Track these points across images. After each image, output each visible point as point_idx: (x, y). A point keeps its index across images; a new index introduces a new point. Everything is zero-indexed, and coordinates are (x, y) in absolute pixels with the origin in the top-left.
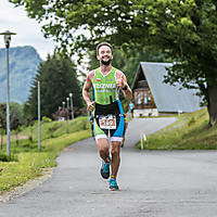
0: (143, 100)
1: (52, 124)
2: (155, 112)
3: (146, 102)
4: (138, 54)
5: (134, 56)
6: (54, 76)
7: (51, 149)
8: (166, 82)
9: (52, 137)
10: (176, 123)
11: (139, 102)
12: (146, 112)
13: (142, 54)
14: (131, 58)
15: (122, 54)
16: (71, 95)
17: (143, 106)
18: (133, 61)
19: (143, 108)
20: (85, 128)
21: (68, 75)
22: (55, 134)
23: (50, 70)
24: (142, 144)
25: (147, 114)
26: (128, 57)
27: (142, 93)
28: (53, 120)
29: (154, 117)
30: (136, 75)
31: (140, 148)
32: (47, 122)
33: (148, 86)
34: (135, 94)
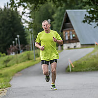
0: (69, 37)
1: (6, 57)
2: (78, 45)
3: (71, 38)
4: (64, 5)
5: (62, 6)
6: (6, 23)
7: (6, 75)
8: (84, 22)
9: (7, 66)
10: (94, 51)
11: (67, 38)
12: (72, 45)
13: (67, 4)
14: (59, 8)
15: (53, 6)
16: (18, 36)
17: (70, 41)
18: (61, 10)
19: (70, 43)
20: (29, 59)
21: (15, 22)
22: (8, 64)
23: (3, 19)
24: (70, 68)
25: (73, 47)
26: (57, 7)
27: (68, 32)
28: (7, 54)
29: (78, 48)
30: (64, 19)
31: (69, 71)
32: (4, 56)
33: (72, 27)
34: (64, 32)
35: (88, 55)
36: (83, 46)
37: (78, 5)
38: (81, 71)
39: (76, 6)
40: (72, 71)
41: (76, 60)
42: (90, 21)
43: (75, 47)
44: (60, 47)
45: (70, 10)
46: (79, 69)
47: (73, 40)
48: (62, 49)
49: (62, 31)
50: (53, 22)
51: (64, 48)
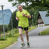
0: (40, 22)
3: (41, 22)
4: (38, 9)
5: (37, 10)
7: (16, 37)
8: (46, 16)
9: (16, 33)
11: (39, 22)
13: (39, 9)
14: (36, 11)
15: (34, 10)
17: (40, 23)
18: (37, 11)
24: (40, 34)
25: (41, 26)
26: (35, 10)
27: (40, 20)
28: (16, 28)
29: (43, 26)
30: (38, 15)
31: (40, 35)
32: (15, 29)
33: (41, 18)
34: (38, 20)
35: (47, 29)
36: (45, 25)
37: (43, 9)
38: (44, 35)
39: (43, 10)
40: (41, 35)
41: (43, 30)
42: (48, 16)
43: (42, 25)
44: (36, 25)
45: (40, 12)
46: (44, 34)
47: (41, 23)
48: (37, 26)
49: (37, 20)
50: (34, 16)
51: (38, 26)
